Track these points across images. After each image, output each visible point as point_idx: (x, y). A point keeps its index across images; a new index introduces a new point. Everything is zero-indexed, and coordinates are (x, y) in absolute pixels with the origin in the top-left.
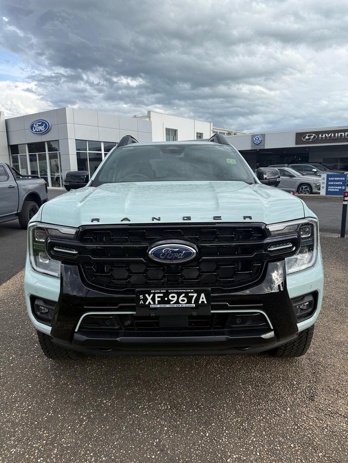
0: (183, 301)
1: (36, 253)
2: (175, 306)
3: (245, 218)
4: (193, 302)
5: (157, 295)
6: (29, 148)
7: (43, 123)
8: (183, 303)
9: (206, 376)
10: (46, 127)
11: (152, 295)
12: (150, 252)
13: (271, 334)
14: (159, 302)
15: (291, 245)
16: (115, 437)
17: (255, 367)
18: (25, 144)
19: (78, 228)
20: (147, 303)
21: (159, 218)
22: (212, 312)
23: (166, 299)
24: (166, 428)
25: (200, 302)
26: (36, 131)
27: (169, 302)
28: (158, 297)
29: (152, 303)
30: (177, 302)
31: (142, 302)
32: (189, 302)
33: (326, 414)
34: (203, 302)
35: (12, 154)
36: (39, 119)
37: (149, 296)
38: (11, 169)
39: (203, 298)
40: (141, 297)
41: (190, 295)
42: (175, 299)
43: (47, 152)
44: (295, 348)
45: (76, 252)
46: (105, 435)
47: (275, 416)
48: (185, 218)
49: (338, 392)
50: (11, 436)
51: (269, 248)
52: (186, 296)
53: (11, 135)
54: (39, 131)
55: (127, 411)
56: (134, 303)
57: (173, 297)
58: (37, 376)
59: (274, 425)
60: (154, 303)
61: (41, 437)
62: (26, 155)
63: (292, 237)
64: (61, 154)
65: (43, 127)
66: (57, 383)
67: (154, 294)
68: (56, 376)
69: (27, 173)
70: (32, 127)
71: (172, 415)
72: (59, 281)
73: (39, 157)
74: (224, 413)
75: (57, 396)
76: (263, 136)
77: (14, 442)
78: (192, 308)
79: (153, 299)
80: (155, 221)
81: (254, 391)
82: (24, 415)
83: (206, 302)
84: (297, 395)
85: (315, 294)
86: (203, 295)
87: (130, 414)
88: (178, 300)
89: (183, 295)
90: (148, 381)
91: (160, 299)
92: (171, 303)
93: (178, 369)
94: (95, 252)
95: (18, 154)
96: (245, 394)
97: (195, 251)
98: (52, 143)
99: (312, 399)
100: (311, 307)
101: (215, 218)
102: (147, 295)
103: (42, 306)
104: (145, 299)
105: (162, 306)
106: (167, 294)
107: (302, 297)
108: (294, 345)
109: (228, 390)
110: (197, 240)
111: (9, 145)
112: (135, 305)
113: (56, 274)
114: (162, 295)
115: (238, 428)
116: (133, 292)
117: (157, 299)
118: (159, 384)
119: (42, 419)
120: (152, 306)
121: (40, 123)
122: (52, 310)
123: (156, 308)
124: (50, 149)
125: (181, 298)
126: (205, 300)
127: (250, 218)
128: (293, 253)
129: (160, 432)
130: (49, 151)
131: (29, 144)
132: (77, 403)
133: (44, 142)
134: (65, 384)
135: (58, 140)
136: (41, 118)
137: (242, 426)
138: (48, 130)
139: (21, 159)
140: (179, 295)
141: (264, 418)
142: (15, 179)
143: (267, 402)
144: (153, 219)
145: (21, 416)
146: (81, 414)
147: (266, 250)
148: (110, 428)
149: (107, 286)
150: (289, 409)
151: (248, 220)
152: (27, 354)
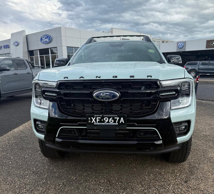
0: (111, 121)
1: (36, 97)
2: (107, 124)
3: (148, 76)
4: (117, 122)
5: (97, 118)
6: (40, 52)
7: (48, 37)
8: (112, 122)
9: (128, 169)
10: (49, 39)
11: (95, 118)
12: (94, 95)
13: (160, 142)
14: (99, 122)
15: (175, 93)
16: (76, 192)
17: (157, 166)
18: (37, 50)
19: (57, 82)
20: (92, 122)
21: (100, 76)
22: (127, 128)
23: (102, 120)
24: (102, 190)
25: (120, 122)
26: (44, 42)
27: (104, 121)
28: (98, 119)
29: (95, 122)
30: (108, 122)
31: (90, 121)
32: (115, 122)
33: (192, 189)
34: (122, 122)
35: (30, 56)
36: (45, 34)
37: (94, 118)
38: (29, 63)
39: (122, 120)
40: (89, 119)
41: (115, 118)
42: (107, 120)
43: (50, 55)
44: (180, 156)
45: (56, 95)
46: (71, 191)
47: (163, 188)
48: (114, 77)
49: (202, 180)
50: (24, 189)
51: (161, 93)
52: (113, 119)
53: (30, 44)
54: (45, 42)
55: (84, 182)
56: (86, 122)
57: (106, 119)
58: (38, 165)
59: (161, 192)
60: (96, 122)
61: (39, 190)
62: (38, 57)
63: (175, 88)
64: (58, 56)
65: (48, 39)
66: (48, 169)
67: (96, 117)
68: (48, 165)
69: (39, 65)
70: (41, 39)
71: (107, 185)
72: (48, 111)
73: (45, 58)
74: (135, 186)
75: (48, 174)
76: (185, 42)
77: (25, 191)
78: (116, 125)
79: (96, 120)
80: (98, 78)
81: (153, 177)
82: (31, 181)
83: (124, 122)
84: (177, 180)
85: (189, 122)
86: (122, 118)
87: (85, 183)
88: (109, 121)
89: (112, 118)
90: (96, 170)
91: (99, 120)
92: (105, 122)
93: (113, 165)
94: (65, 95)
95: (34, 56)
96: (148, 178)
97: (118, 95)
98: (53, 49)
99: (186, 182)
100: (186, 129)
101: (131, 77)
102: (92, 118)
103: (40, 124)
104: (91, 120)
105: (100, 124)
106: (103, 118)
107: (180, 123)
108: (179, 154)
109: (139, 176)
110: (120, 89)
111: (28, 51)
112: (86, 123)
113: (46, 107)
114: (100, 118)
115: (141, 192)
116: (85, 116)
117: (98, 120)
118: (101, 171)
119: (40, 183)
120: (95, 124)
121: (46, 37)
122: (45, 126)
123: (97, 125)
124: (52, 53)
125: (110, 120)
126: (123, 121)
127: (151, 76)
128: (176, 98)
129: (99, 191)
130: (51, 54)
131: (39, 50)
132: (58, 177)
133: (48, 48)
134: (52, 169)
135: (56, 47)
136: (47, 34)
137: (144, 191)
138: (50, 41)
139: (35, 59)
140: (109, 118)
141: (156, 189)
142: (31, 68)
143: (160, 182)
144: (97, 77)
145: (30, 181)
146: (60, 182)
147: (159, 95)
148: (73, 188)
149: (72, 113)
150: (171, 186)
151: (149, 78)
152: (34, 156)
